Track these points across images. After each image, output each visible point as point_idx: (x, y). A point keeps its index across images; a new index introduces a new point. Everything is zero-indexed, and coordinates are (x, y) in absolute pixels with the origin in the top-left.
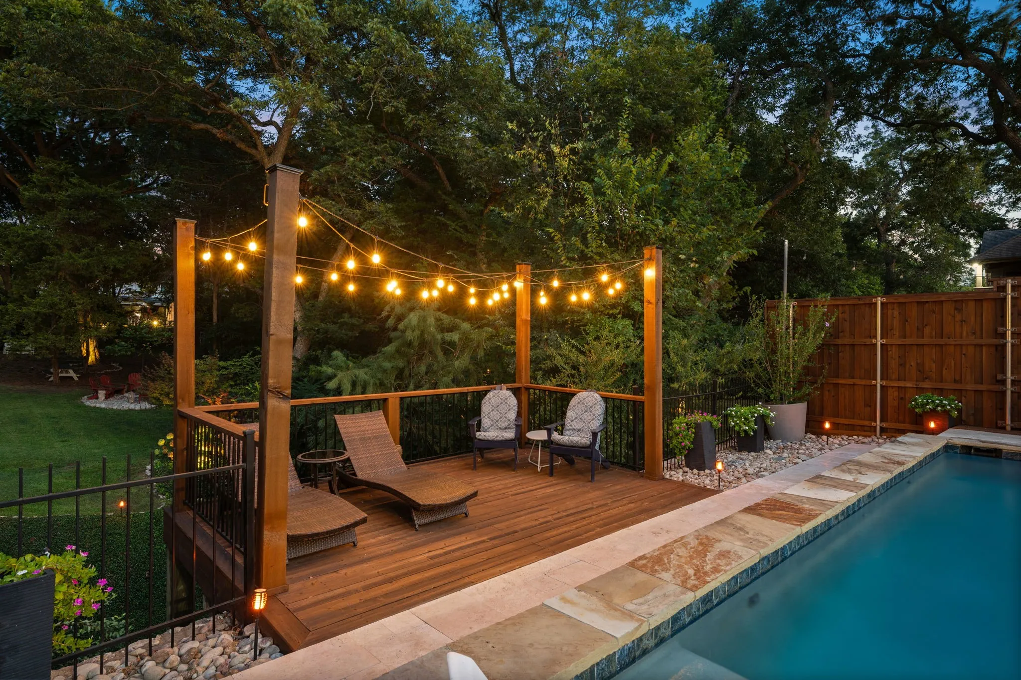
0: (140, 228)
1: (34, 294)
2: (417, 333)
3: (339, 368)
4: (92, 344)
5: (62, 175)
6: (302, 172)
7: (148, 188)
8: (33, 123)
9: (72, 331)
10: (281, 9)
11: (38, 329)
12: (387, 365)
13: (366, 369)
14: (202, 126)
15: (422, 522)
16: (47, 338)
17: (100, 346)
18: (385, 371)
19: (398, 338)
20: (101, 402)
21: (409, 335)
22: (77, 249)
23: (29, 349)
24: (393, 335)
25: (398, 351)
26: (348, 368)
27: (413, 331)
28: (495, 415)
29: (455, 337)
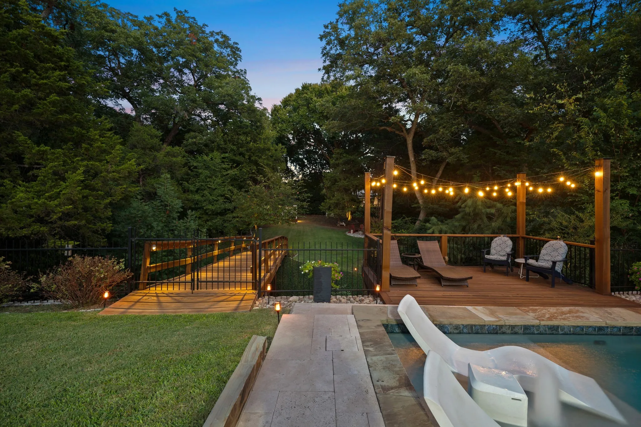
0: (365, 169)
1: (333, 196)
2: (471, 209)
3: (434, 224)
4: (349, 213)
5: (341, 154)
6: (395, 157)
7: (367, 153)
8: (333, 138)
9: (343, 208)
10: (410, 76)
11: (334, 208)
12: (457, 224)
13: (447, 226)
14: (383, 128)
15: (445, 284)
16: (337, 211)
17: (352, 214)
18: (456, 227)
19: (463, 211)
20: (351, 234)
21: (467, 210)
22: (345, 180)
23: (332, 215)
24: (460, 210)
25: (463, 218)
26: (438, 225)
27: (470, 208)
28: (499, 248)
29: (493, 211)
